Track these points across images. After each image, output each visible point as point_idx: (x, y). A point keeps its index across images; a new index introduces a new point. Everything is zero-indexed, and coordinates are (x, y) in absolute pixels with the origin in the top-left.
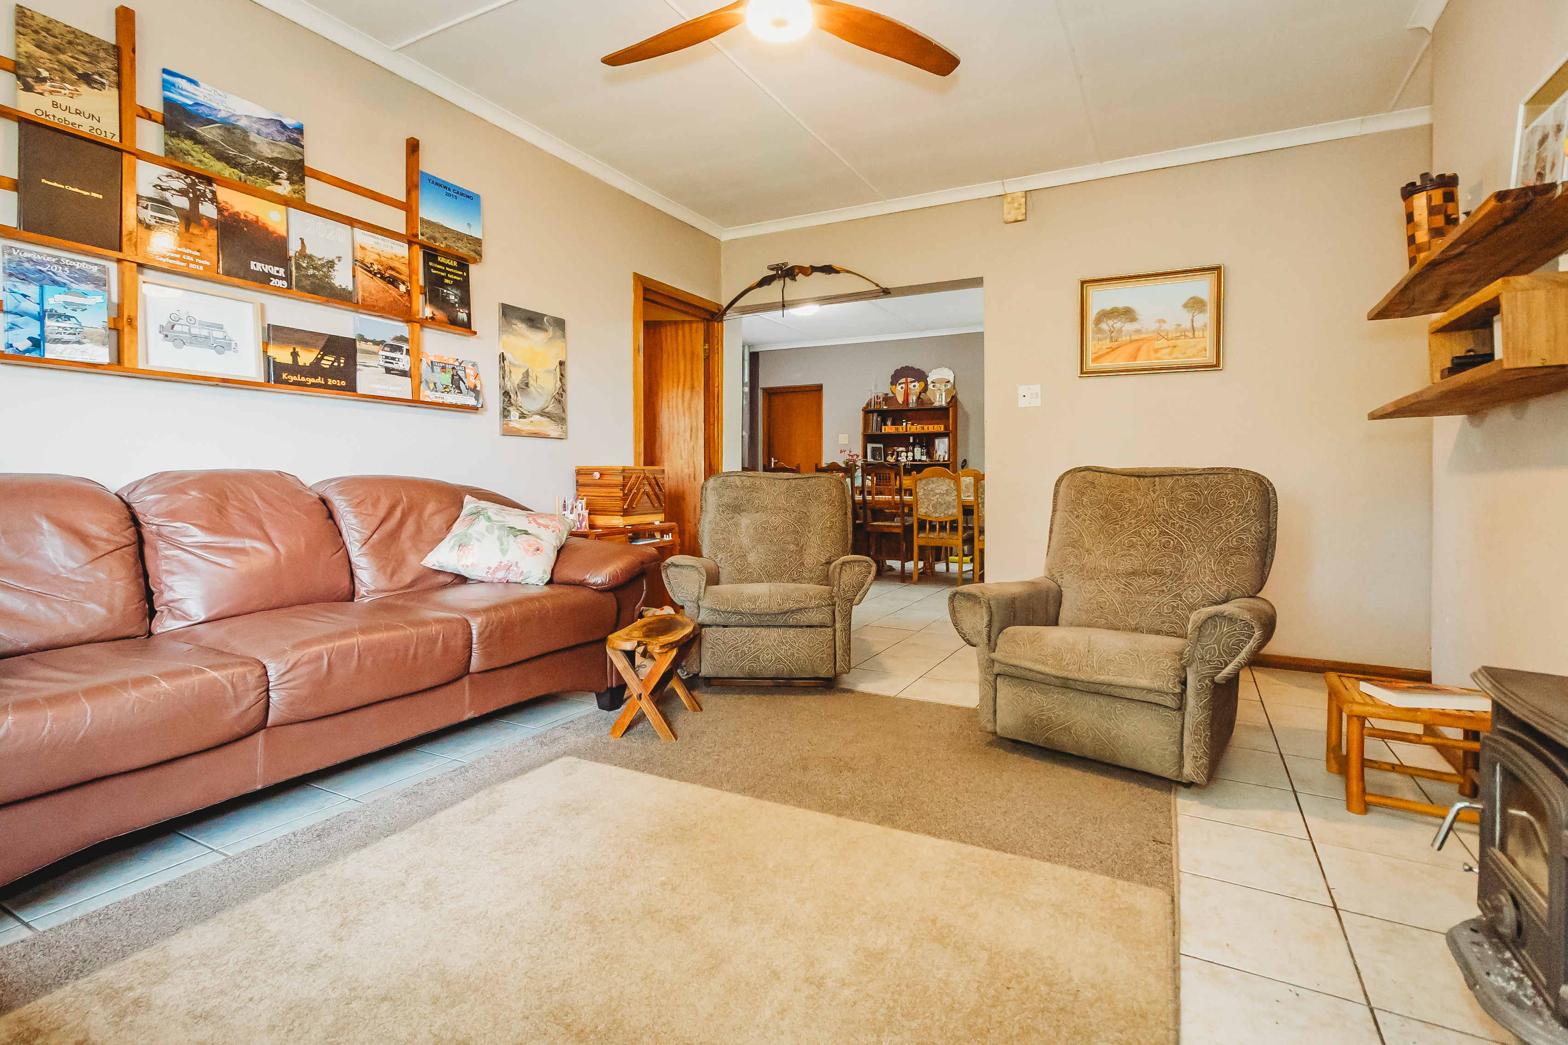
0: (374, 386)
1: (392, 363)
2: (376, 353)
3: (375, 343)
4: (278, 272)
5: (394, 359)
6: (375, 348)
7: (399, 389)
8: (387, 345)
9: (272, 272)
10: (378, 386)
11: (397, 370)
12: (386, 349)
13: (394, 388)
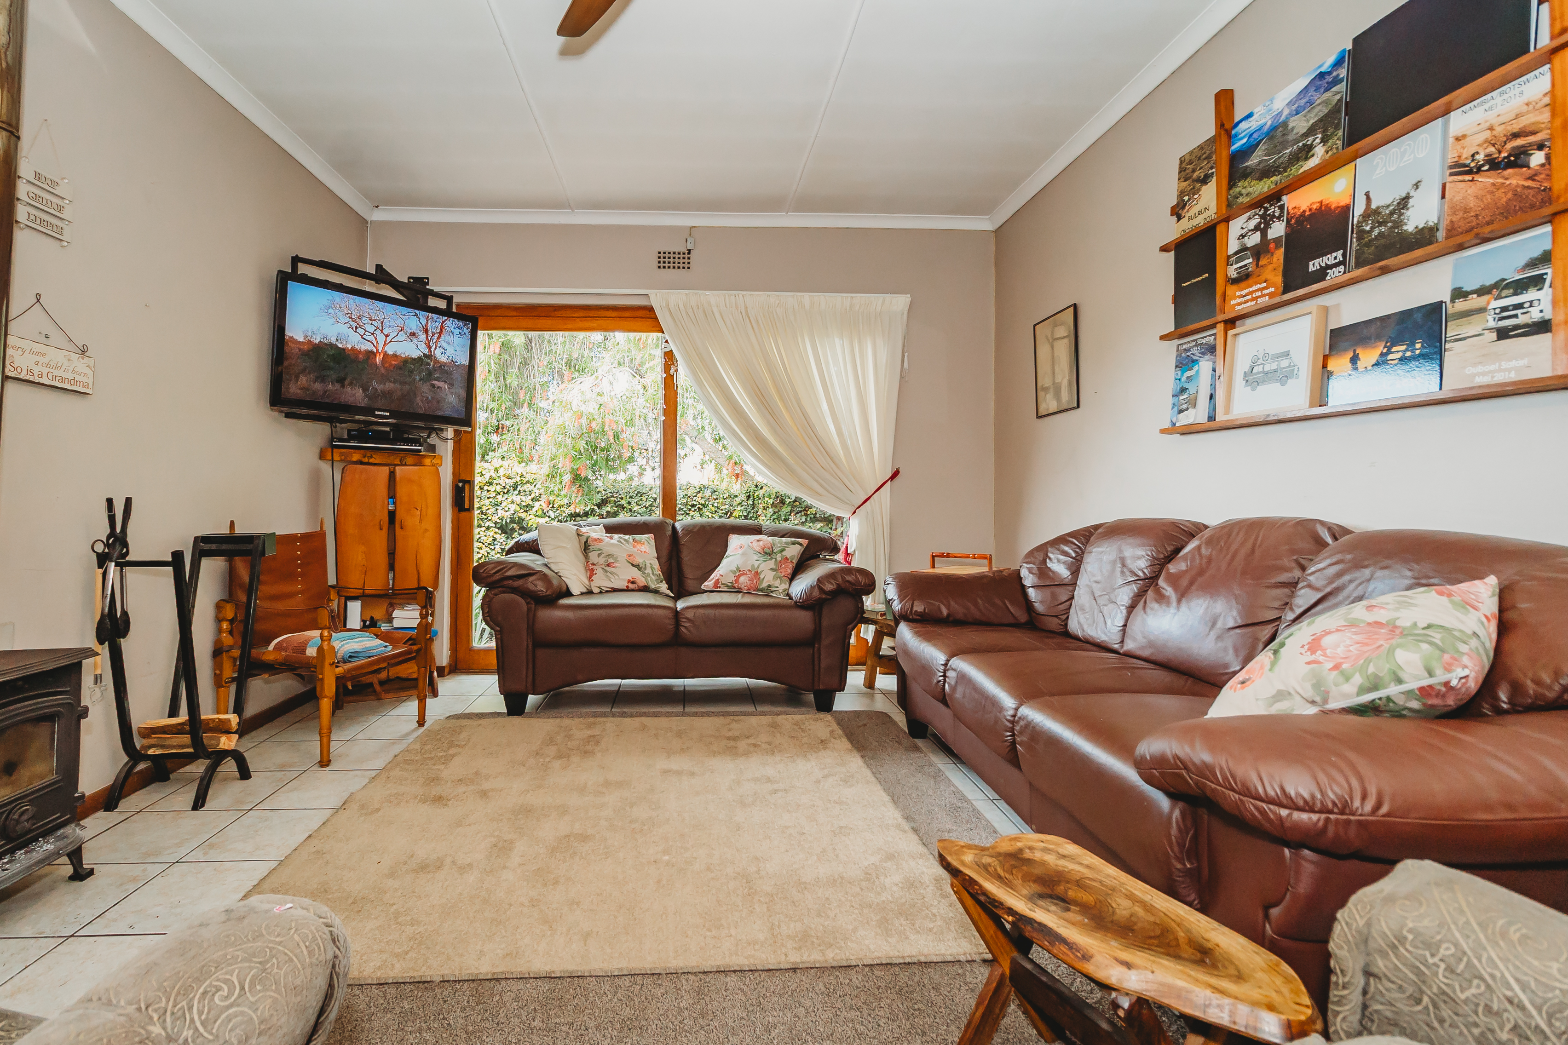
0: (1470, 370)
1: (1516, 316)
2: (1482, 310)
3: (1482, 291)
4: (1335, 258)
5: (1520, 306)
6: (1481, 301)
7: (1524, 362)
8: (1507, 286)
9: (1329, 263)
10: (1480, 369)
11: (1526, 326)
12: (1505, 293)
13: (1514, 363)
